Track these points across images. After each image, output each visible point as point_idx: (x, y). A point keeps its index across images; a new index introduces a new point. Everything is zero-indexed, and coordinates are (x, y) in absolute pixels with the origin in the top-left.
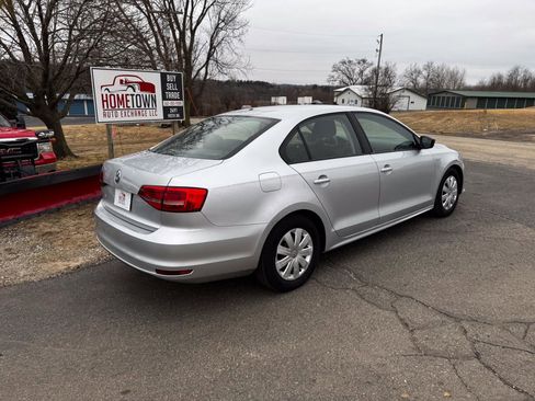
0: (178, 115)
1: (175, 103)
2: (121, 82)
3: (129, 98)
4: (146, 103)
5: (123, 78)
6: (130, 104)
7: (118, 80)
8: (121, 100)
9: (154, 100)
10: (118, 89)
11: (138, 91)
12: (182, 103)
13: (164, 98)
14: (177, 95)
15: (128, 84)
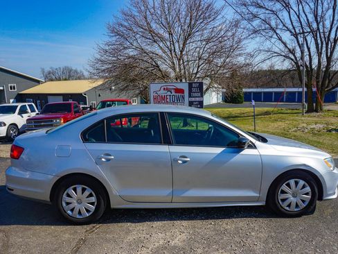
0: (199, 106)
1: (198, 99)
2: (164, 89)
3: (168, 97)
4: (178, 99)
5: (166, 87)
6: (168, 100)
7: (163, 88)
8: (163, 98)
9: (183, 98)
10: (162, 93)
11: (173, 93)
12: (202, 99)
13: (190, 96)
14: (199, 94)
15: (168, 90)
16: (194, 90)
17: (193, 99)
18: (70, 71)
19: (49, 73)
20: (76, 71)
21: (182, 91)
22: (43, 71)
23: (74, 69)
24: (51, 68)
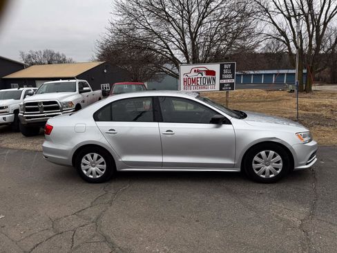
0: (230, 88)
1: (229, 81)
2: (195, 71)
3: (199, 79)
4: (209, 81)
5: (196, 69)
6: (199, 83)
7: (193, 70)
8: (194, 81)
9: (214, 80)
10: (193, 75)
11: (204, 76)
12: (233, 81)
13: (221, 78)
14: (231, 76)
15: (199, 72)
16: (225, 71)
17: (224, 81)
18: (52, 54)
19: (29, 57)
20: (58, 55)
21: (213, 73)
22: (22, 54)
23: (56, 52)
24: (31, 51)
